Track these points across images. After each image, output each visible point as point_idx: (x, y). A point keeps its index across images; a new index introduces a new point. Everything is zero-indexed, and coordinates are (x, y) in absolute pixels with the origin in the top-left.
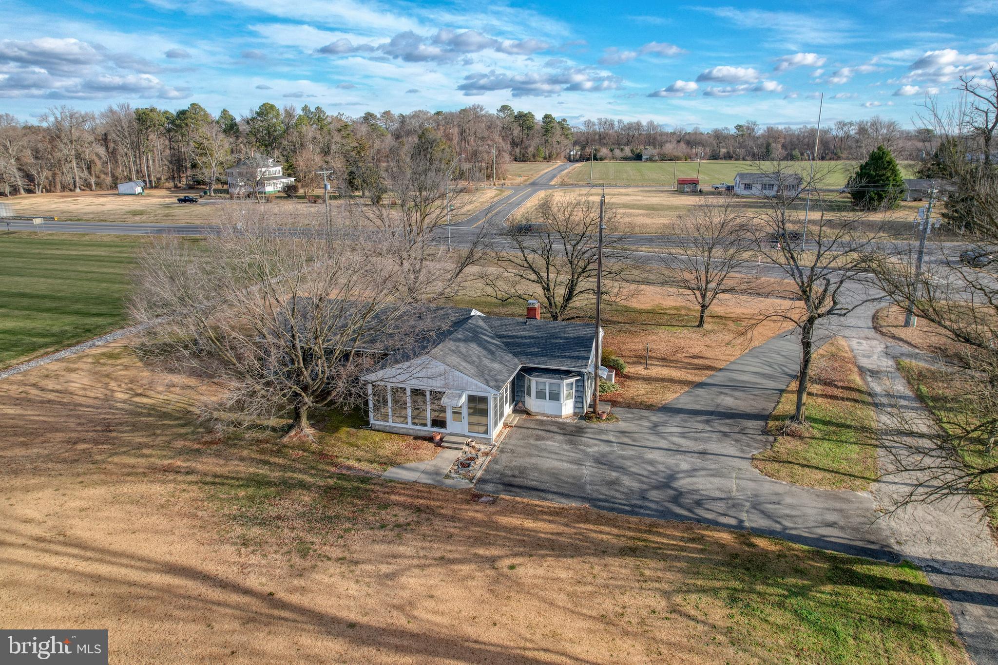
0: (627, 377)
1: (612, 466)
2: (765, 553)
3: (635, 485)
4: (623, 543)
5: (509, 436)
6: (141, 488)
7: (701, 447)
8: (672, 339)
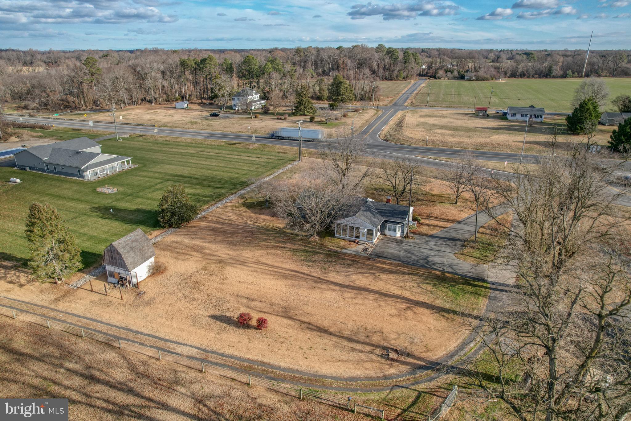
0: (422, 224)
1: (410, 253)
2: (447, 277)
3: (416, 258)
4: (409, 272)
5: (379, 242)
6: (274, 251)
7: (440, 249)
8: (443, 209)
